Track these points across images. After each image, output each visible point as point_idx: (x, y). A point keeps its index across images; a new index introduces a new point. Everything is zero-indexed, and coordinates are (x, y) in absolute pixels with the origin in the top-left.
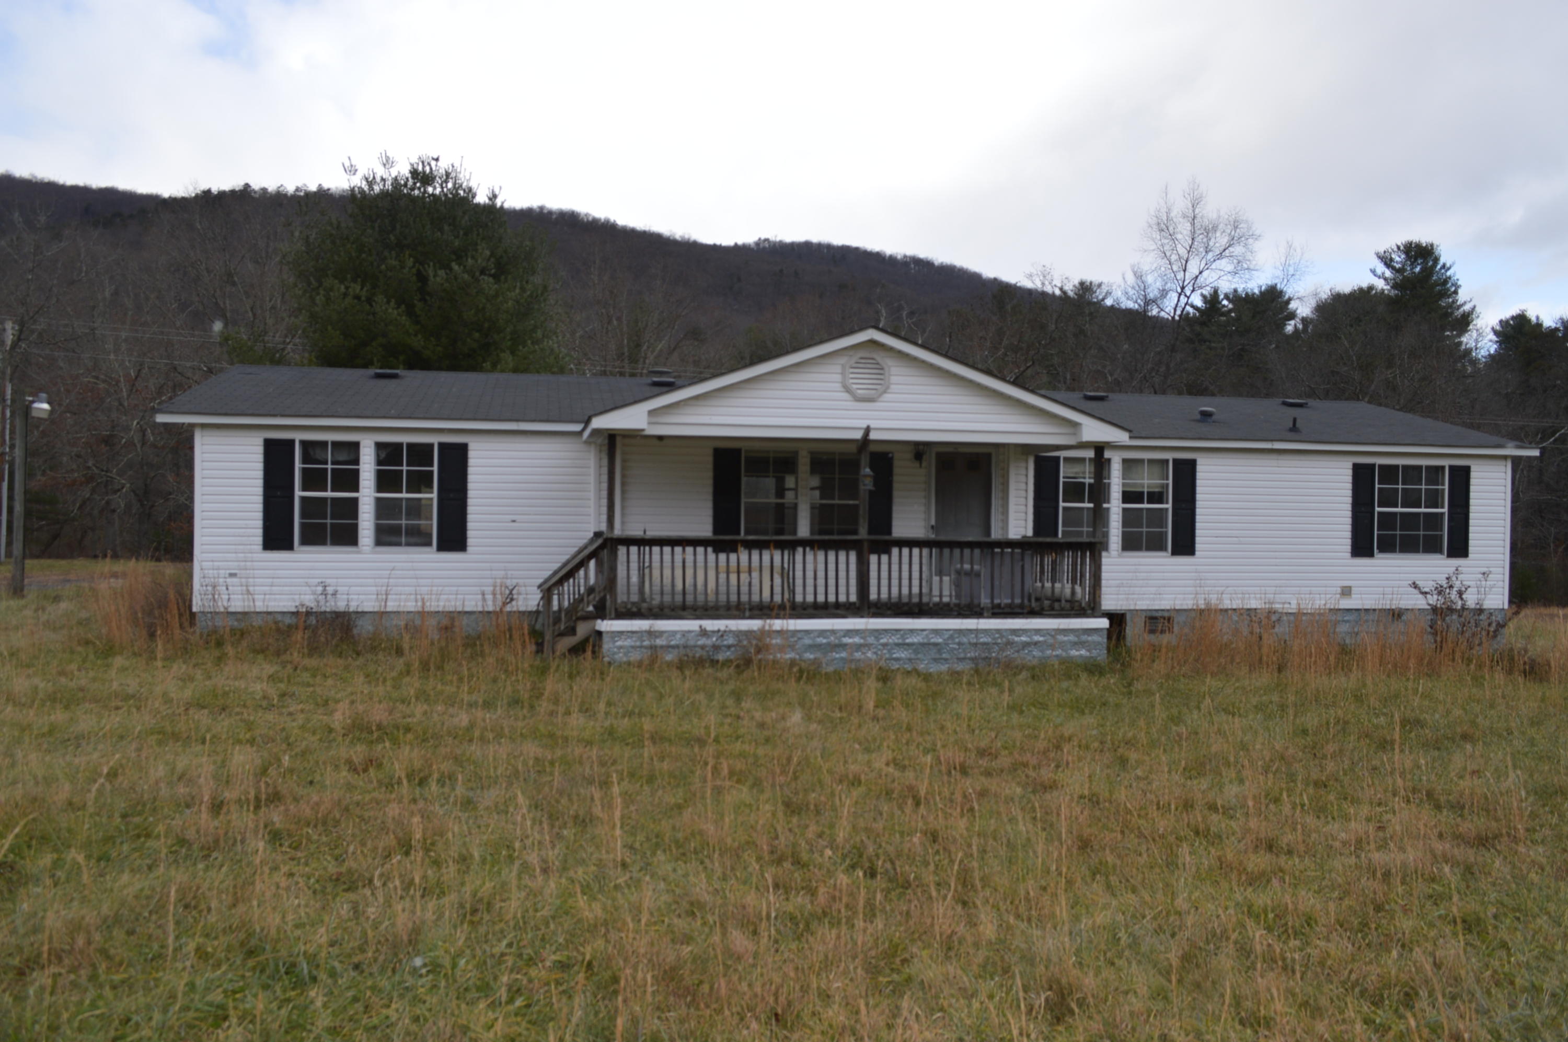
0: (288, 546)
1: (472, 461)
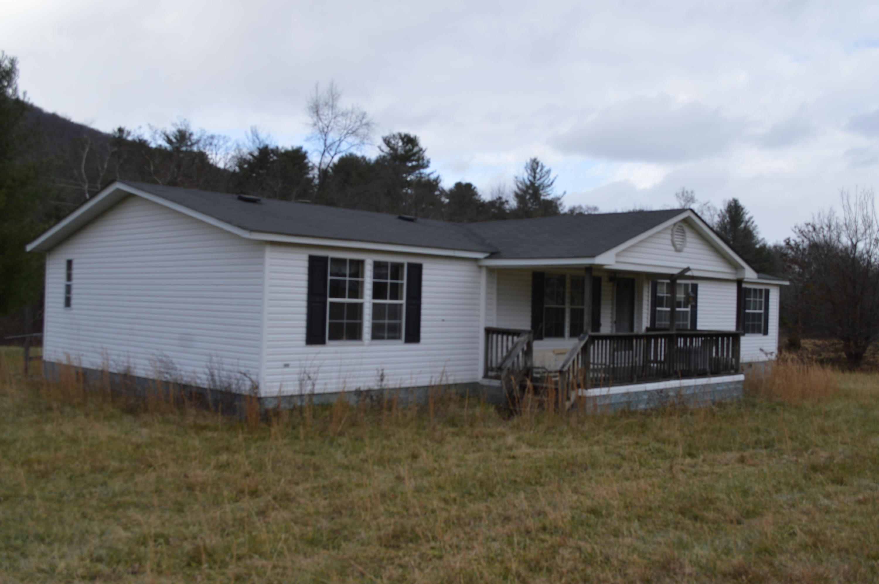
0: (322, 342)
1: (425, 277)
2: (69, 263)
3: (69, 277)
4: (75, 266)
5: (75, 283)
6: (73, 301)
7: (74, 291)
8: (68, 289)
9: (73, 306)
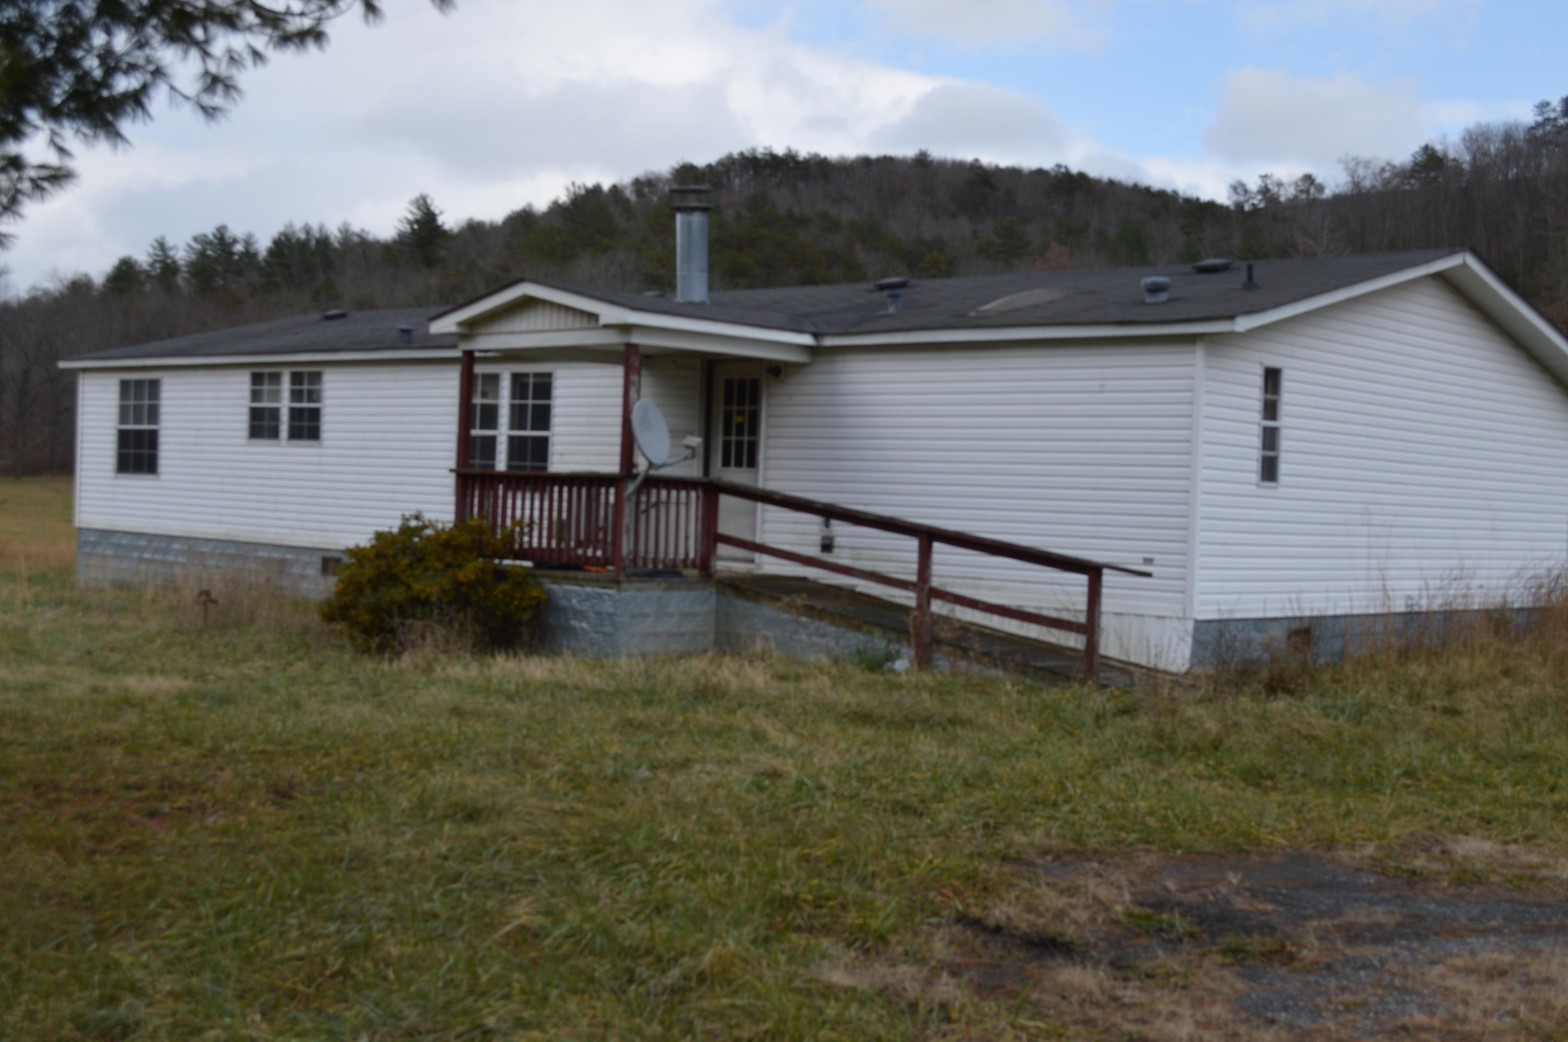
2: (1272, 377)
3: (1270, 410)
4: (1286, 384)
5: (1285, 422)
6: (1283, 468)
7: (1284, 444)
8: (1270, 438)
9: (1282, 479)
